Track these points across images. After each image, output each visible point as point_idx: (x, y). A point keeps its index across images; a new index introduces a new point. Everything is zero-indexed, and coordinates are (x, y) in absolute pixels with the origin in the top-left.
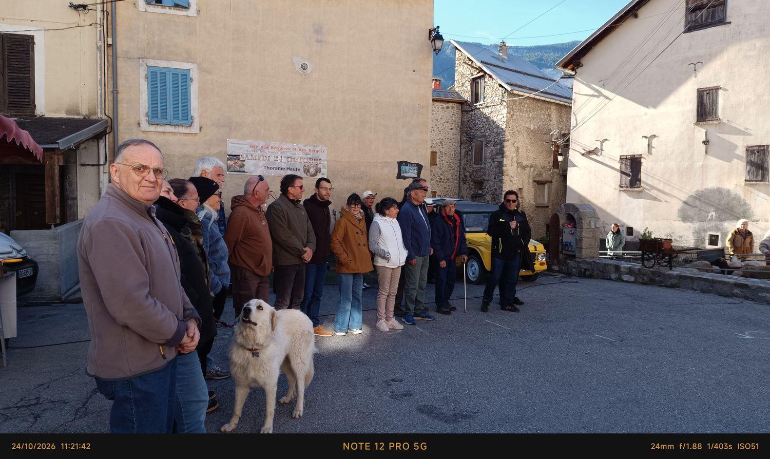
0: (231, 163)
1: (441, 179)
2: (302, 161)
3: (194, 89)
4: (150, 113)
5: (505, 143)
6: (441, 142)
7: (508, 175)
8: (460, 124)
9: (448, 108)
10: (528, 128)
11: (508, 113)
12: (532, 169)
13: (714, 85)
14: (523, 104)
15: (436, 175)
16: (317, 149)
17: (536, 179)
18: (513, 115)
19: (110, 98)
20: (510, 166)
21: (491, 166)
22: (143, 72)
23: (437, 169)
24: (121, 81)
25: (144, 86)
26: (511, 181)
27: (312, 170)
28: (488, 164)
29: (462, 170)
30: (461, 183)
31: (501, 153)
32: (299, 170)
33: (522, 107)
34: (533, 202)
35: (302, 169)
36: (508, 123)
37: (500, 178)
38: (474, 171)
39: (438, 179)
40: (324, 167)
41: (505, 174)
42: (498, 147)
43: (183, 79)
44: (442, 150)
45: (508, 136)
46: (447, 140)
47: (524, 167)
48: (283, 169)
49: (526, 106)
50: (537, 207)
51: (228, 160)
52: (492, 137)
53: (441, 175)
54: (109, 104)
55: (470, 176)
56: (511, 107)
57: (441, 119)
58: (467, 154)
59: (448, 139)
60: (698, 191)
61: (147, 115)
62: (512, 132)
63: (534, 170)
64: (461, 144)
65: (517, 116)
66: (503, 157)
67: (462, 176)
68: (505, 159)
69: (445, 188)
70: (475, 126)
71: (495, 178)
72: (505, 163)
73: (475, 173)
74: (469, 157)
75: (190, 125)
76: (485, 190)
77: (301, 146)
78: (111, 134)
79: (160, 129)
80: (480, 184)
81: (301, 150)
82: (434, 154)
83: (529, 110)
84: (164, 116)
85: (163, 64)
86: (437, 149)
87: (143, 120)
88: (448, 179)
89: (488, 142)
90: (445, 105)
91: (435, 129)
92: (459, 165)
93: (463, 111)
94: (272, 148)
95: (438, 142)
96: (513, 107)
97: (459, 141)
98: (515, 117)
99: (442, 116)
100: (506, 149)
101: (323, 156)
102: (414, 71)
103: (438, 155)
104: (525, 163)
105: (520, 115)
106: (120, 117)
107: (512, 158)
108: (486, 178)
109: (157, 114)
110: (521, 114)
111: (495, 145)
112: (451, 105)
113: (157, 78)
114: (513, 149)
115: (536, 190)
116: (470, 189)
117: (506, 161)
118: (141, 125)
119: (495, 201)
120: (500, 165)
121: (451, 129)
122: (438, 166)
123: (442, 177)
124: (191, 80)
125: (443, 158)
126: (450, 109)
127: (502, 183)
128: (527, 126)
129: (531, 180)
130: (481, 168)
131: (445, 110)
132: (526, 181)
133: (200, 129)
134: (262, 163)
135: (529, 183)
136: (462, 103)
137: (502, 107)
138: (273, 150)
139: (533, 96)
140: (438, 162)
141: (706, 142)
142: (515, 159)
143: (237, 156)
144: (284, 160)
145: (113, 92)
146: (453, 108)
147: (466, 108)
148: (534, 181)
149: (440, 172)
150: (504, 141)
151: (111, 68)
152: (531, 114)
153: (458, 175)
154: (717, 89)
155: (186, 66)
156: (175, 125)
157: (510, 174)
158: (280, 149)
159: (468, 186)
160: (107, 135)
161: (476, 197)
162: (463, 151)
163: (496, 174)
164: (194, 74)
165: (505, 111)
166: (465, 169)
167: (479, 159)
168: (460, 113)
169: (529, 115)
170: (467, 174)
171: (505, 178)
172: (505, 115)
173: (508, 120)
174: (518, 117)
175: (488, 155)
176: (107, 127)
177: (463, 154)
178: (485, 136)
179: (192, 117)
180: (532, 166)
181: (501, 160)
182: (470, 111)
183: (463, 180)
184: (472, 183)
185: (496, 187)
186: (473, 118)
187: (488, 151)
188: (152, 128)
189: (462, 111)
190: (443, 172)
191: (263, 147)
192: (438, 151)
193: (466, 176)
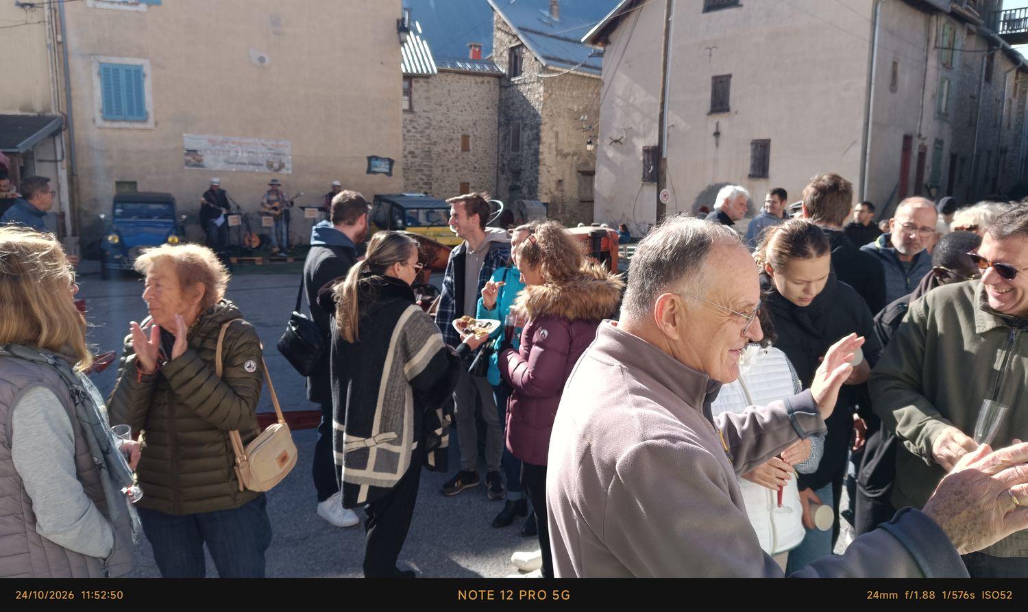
0: (189, 158)
1: (475, 168)
2: (265, 156)
3: (148, 85)
4: (104, 110)
5: (542, 127)
6: (474, 124)
7: (544, 165)
8: (497, 103)
9: (482, 82)
10: (570, 109)
11: (545, 91)
12: (575, 158)
13: (726, 72)
14: (564, 81)
15: (469, 163)
16: (281, 143)
17: (580, 170)
18: (551, 95)
19: (63, 94)
20: (547, 154)
21: (527, 153)
22: (95, 69)
23: (470, 157)
24: (73, 78)
25: (97, 83)
26: (549, 172)
27: (276, 165)
28: (526, 152)
29: (500, 158)
30: (499, 173)
31: (537, 138)
32: (262, 165)
33: (563, 85)
34: (576, 196)
35: (265, 164)
36: (544, 104)
37: (536, 168)
38: (512, 159)
39: (471, 168)
40: (288, 162)
41: (541, 163)
42: (535, 131)
43: (136, 75)
44: (476, 133)
45: (545, 119)
46: (481, 121)
47: (565, 156)
48: (245, 164)
49: (568, 83)
50: (581, 201)
51: (186, 155)
52: (528, 119)
53: (476, 163)
54: (63, 101)
55: (508, 165)
56: (549, 84)
57: (475, 96)
58: (505, 138)
59: (483, 120)
60: (709, 186)
61: (102, 111)
62: (550, 114)
63: (578, 159)
64: (499, 126)
65: (556, 95)
66: (539, 144)
67: (500, 165)
68: (541, 146)
69: (480, 179)
70: (513, 105)
71: (531, 168)
72: (541, 150)
73: (512, 162)
74: (507, 142)
75: (145, 121)
76: (522, 181)
77: (263, 141)
78: (67, 131)
79: (116, 125)
80: (517, 173)
81: (263, 145)
82: (465, 138)
83: (572, 88)
84: (119, 112)
85: (115, 60)
86: (469, 132)
87: (98, 116)
88: (484, 168)
89: (525, 125)
90: (479, 79)
91: (468, 108)
92: (496, 150)
93: (503, 87)
94: (233, 142)
95: (471, 123)
96: (551, 85)
97: (497, 122)
98: (553, 96)
99: (476, 92)
100: (542, 134)
101: (287, 151)
102: (382, 63)
103: (470, 139)
104: (566, 151)
105: (560, 95)
106: (75, 113)
107: (550, 144)
108: (523, 168)
109: (111, 110)
110: (562, 93)
111: (532, 129)
112: (486, 79)
113: (110, 75)
114: (551, 134)
115: (580, 183)
116: (508, 179)
117: (542, 148)
118: (96, 121)
119: (531, 194)
120: (537, 153)
121: (487, 108)
122: (472, 152)
123: (476, 165)
124: (145, 75)
125: (477, 143)
126: (486, 84)
127: (538, 173)
128: (569, 106)
129: (574, 171)
130: (519, 156)
131: (479, 85)
132: (568, 172)
133: (156, 124)
134: (222, 158)
135: (571, 173)
136: (500, 76)
137: (539, 84)
138: (234, 145)
139: (574, 72)
140: (471, 147)
141: (717, 134)
142: (554, 145)
143: (195, 151)
144: (245, 155)
145: (66, 89)
146: (489, 82)
147: (504, 83)
148: (579, 172)
149: (474, 159)
150: (541, 124)
151: (62, 66)
152: (574, 93)
153: (496, 163)
154: (729, 76)
155: (138, 61)
156: (130, 121)
157: (548, 164)
158: (240, 144)
159: (505, 177)
160: (63, 133)
161: (513, 189)
162: (501, 134)
163: (532, 164)
164: (147, 70)
165: (542, 89)
166: (502, 156)
167: (516, 146)
168: (497, 89)
169: (572, 93)
170: (505, 162)
171: (542, 168)
172: (542, 94)
173: (545, 99)
174: (558, 96)
175: (525, 140)
176: (62, 124)
177: (500, 139)
178: (522, 118)
179: (147, 113)
180: (575, 154)
181: (537, 147)
182: (507, 87)
183: (501, 169)
184: (510, 173)
185: (532, 178)
186: (511, 96)
187: (525, 136)
188: (108, 124)
189: (500, 87)
190: (478, 160)
191: (222, 142)
192: (471, 135)
193: (504, 165)
